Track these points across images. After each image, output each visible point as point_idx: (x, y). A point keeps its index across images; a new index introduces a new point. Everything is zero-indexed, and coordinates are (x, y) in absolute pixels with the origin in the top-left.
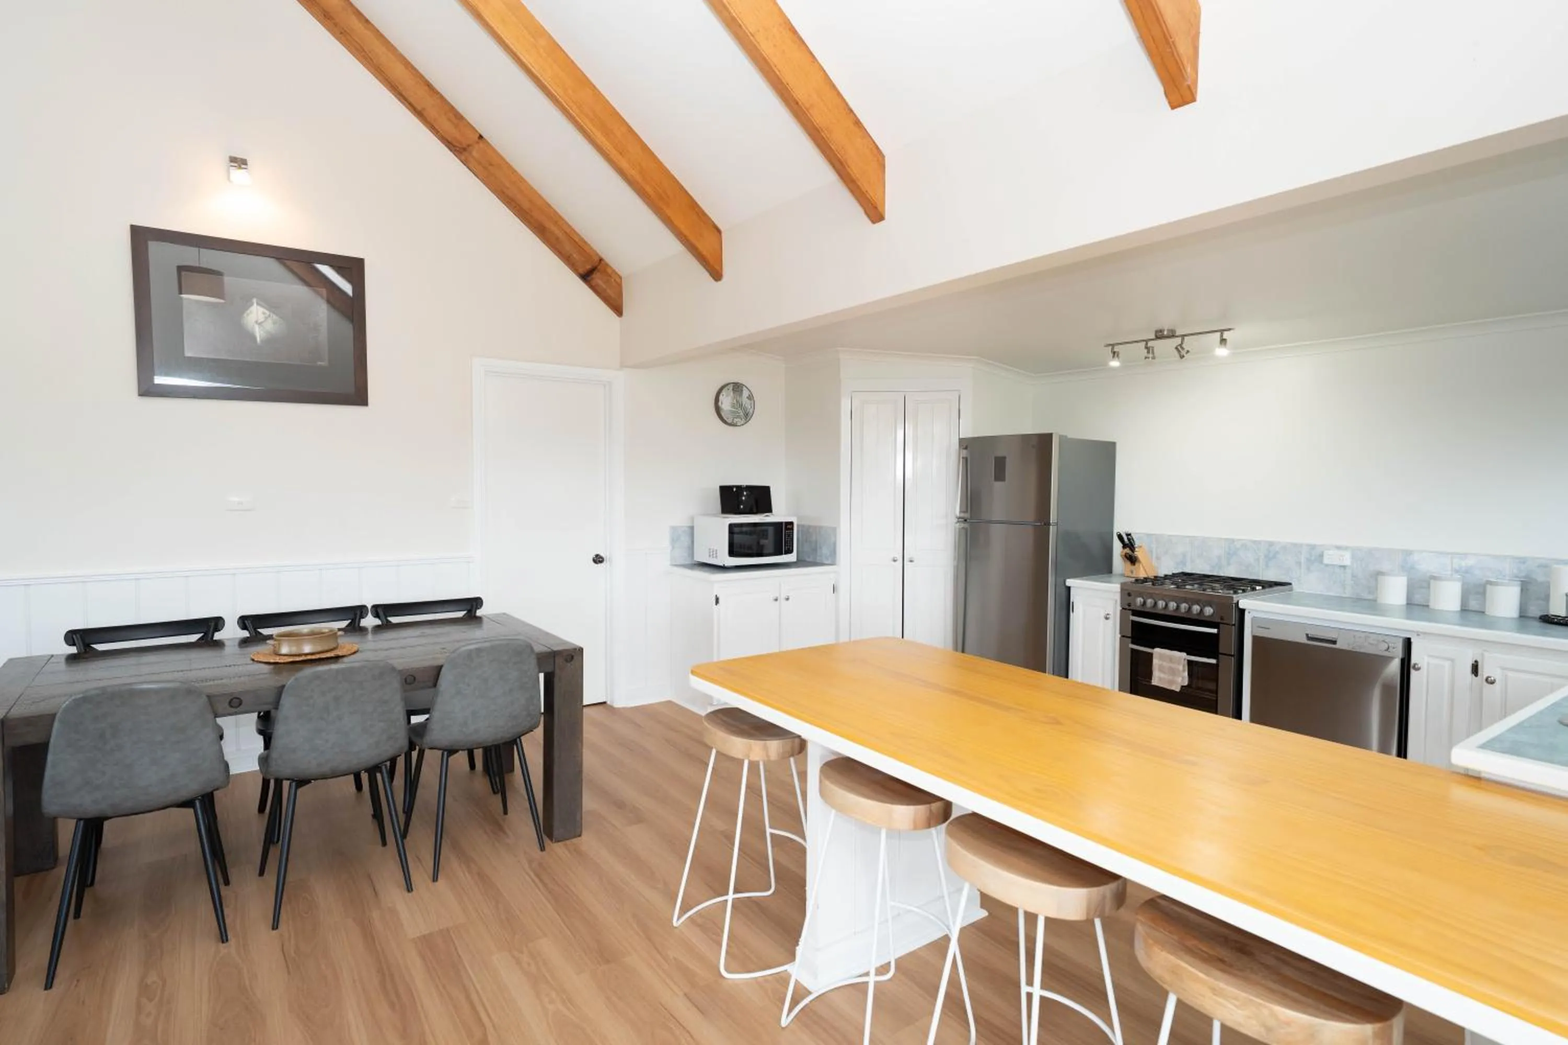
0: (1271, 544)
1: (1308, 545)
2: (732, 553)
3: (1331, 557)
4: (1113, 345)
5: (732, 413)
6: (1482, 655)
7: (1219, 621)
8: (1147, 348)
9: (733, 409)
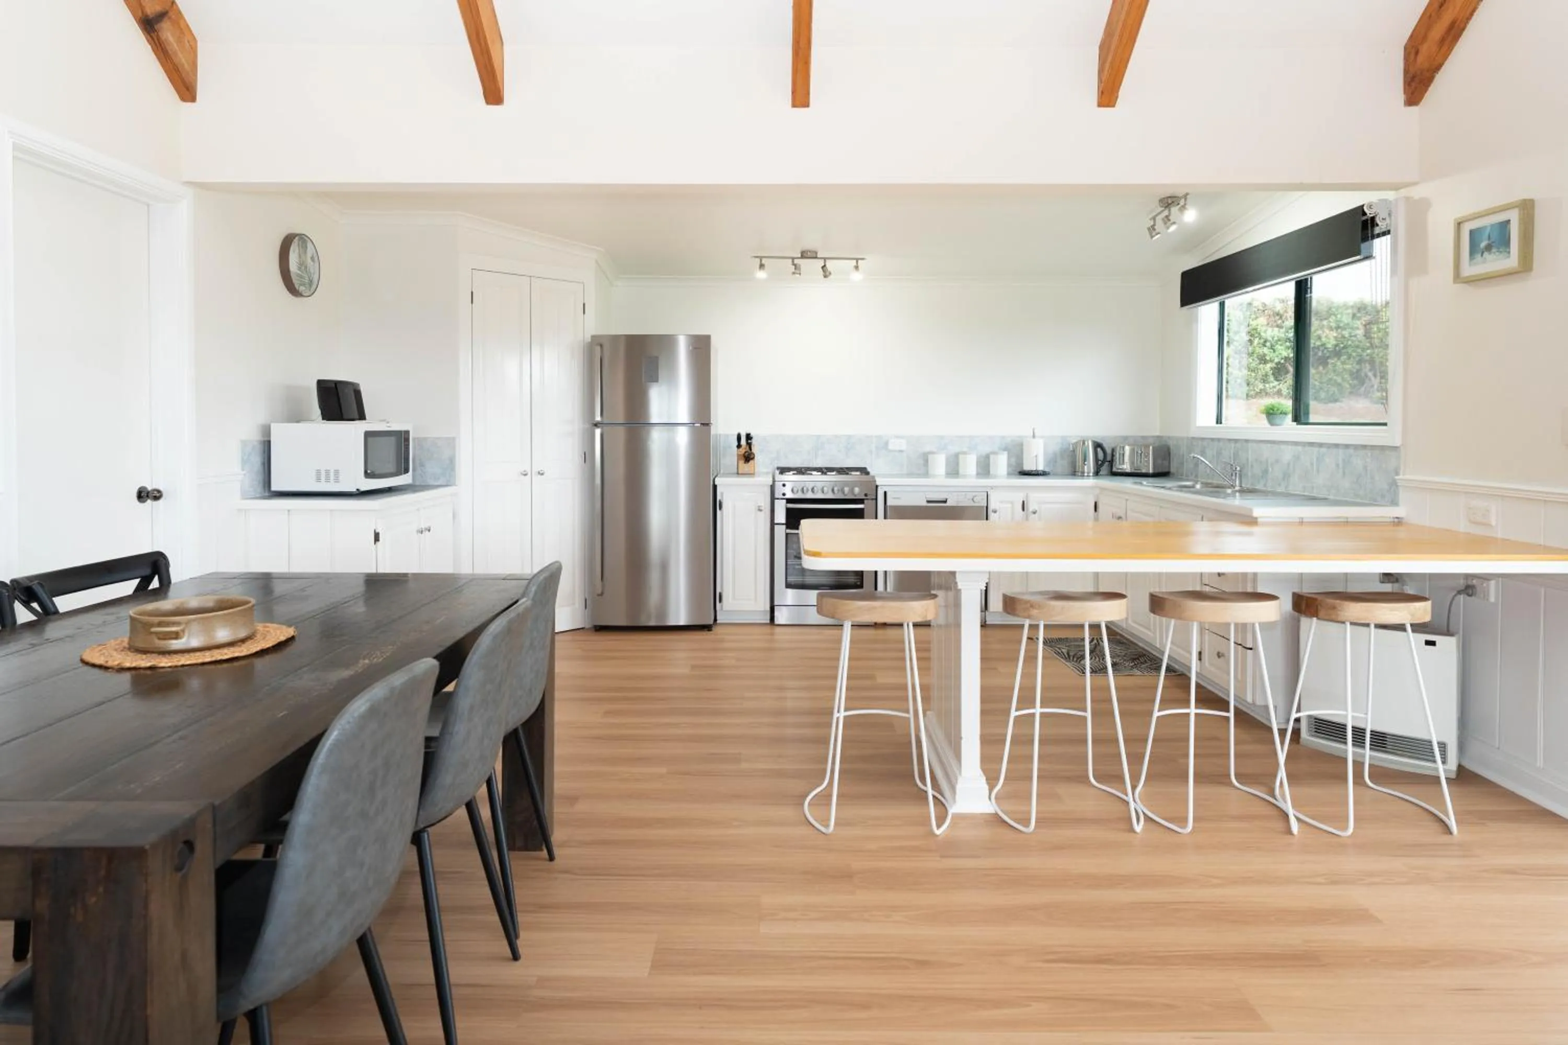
0: (849, 437)
1: (876, 437)
2: (367, 475)
3: (894, 445)
4: (761, 258)
5: (297, 276)
6: (1027, 496)
7: (864, 497)
8: (794, 264)
9: (299, 272)
